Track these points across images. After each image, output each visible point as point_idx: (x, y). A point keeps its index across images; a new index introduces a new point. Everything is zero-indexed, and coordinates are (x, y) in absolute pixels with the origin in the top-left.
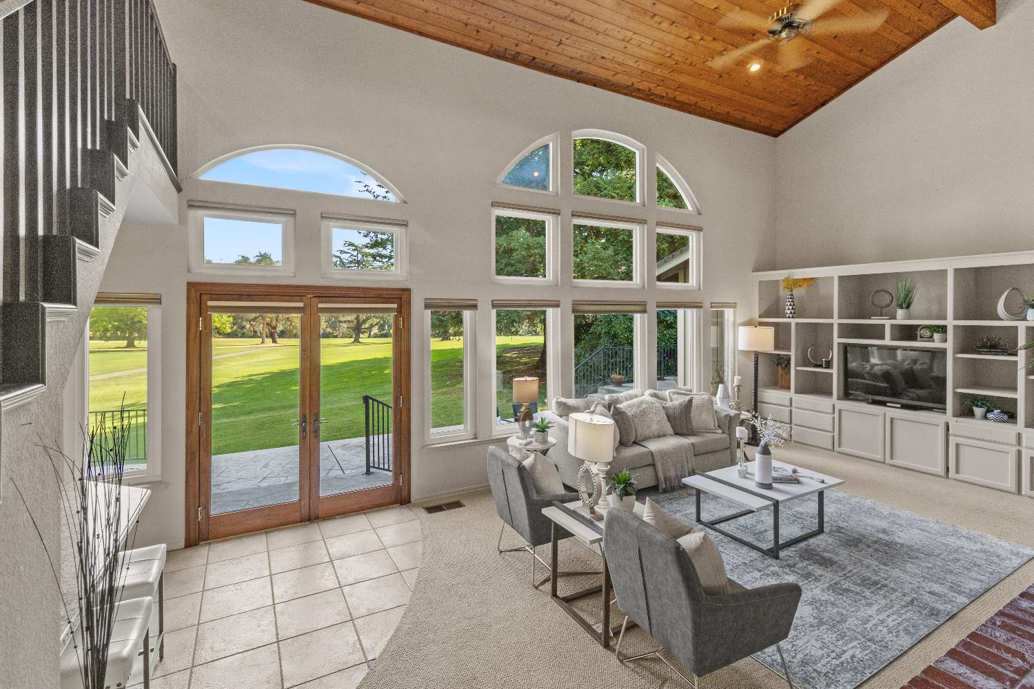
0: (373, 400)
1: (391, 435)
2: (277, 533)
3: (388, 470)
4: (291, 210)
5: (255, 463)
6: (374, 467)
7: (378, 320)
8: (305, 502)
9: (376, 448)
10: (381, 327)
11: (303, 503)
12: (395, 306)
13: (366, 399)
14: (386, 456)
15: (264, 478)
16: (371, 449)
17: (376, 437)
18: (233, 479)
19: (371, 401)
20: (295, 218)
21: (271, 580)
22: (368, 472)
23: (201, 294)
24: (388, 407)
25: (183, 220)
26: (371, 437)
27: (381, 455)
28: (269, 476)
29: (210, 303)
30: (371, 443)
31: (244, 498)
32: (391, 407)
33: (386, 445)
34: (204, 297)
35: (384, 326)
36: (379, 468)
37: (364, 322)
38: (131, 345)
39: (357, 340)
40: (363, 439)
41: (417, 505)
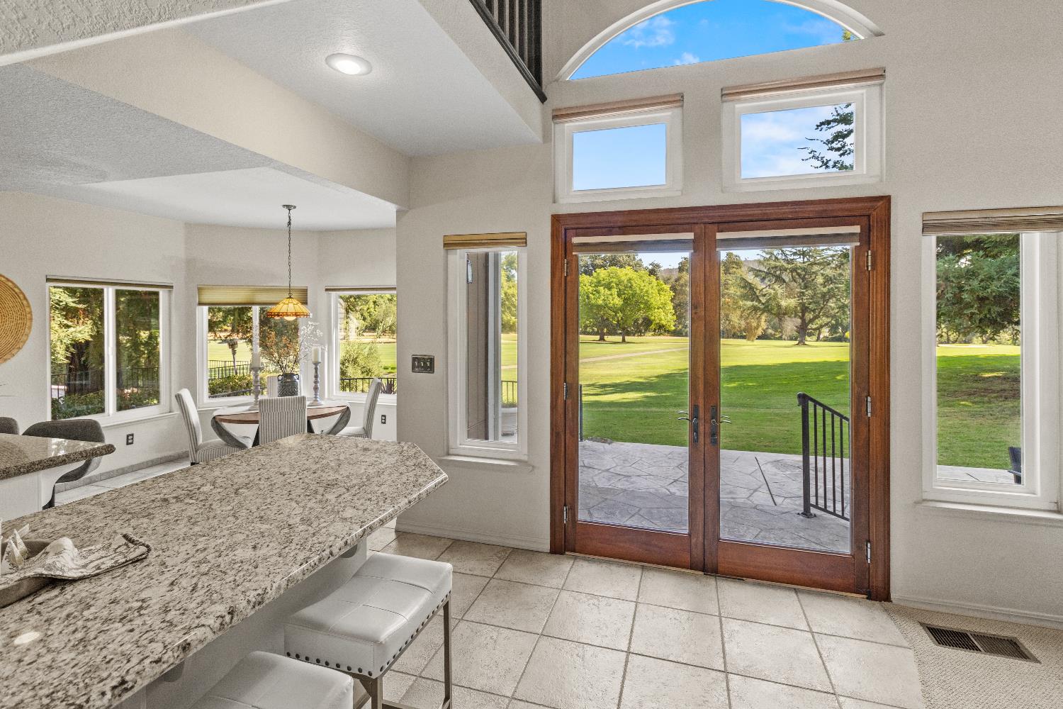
0: (816, 403)
1: (846, 461)
2: (657, 574)
3: (843, 517)
4: (676, 95)
5: (669, 461)
6: (816, 506)
7: (829, 320)
8: (698, 540)
9: (821, 475)
10: (833, 329)
11: (694, 541)
12: (856, 229)
13: (804, 399)
14: (838, 490)
15: (675, 481)
16: (812, 473)
17: (820, 459)
18: (644, 474)
19: (811, 404)
20: (682, 106)
21: (627, 662)
22: (806, 513)
23: (566, 230)
24: (842, 417)
25: (547, 136)
26: (812, 459)
27: (829, 486)
28: (681, 479)
29: (576, 240)
30: (812, 466)
31: (637, 503)
32: (847, 419)
33: (838, 473)
34: (570, 233)
35: (837, 328)
36: (825, 510)
37: (811, 321)
38: (602, 339)
39: (802, 343)
40: (800, 458)
41: (905, 613)
